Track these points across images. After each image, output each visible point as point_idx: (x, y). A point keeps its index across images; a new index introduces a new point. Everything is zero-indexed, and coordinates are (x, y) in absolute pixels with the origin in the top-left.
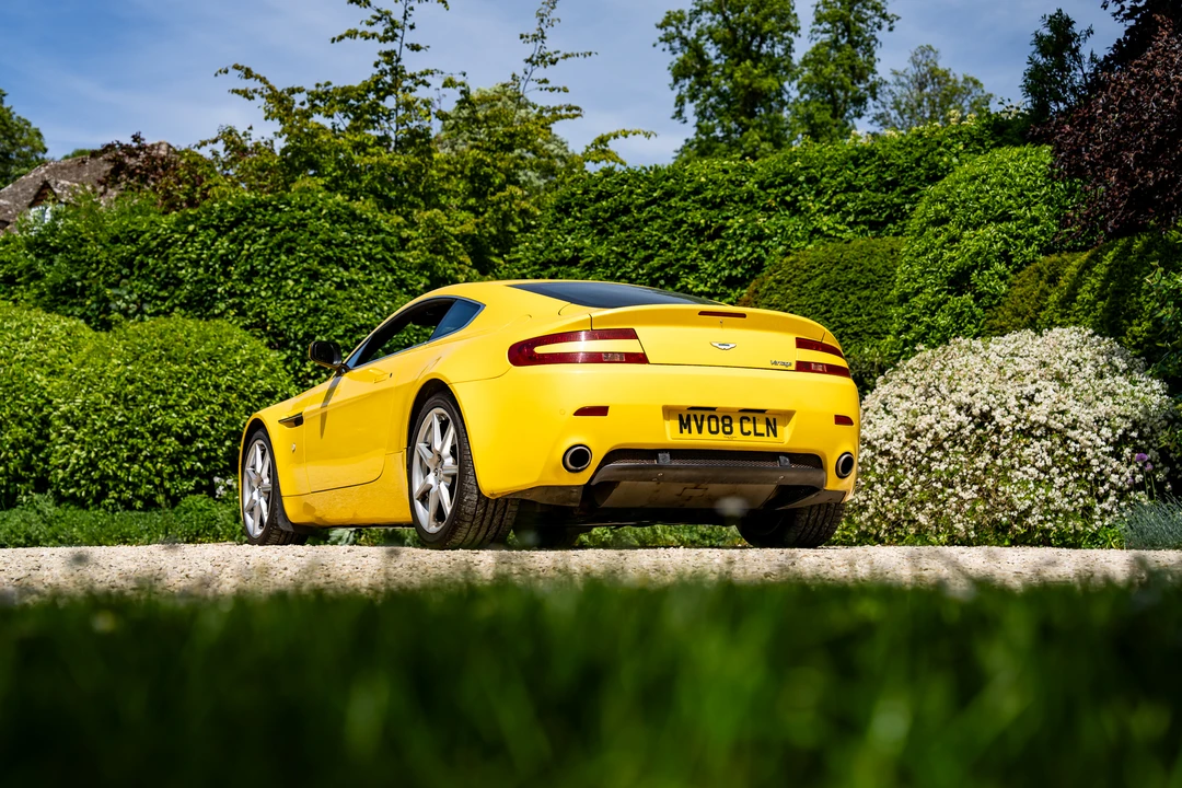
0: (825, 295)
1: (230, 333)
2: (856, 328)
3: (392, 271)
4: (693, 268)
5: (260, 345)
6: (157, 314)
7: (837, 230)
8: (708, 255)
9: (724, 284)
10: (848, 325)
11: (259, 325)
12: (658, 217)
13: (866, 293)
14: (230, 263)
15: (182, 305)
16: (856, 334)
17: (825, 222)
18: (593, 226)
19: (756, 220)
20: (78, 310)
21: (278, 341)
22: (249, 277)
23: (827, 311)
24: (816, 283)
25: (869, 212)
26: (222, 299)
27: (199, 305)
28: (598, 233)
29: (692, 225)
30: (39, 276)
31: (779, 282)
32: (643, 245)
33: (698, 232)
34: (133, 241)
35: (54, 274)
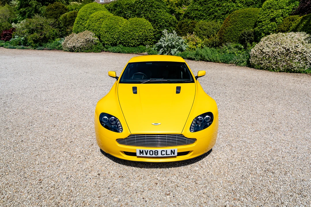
0: (242, 18)
1: (143, 20)
2: (248, 25)
3: (166, 9)
4: (217, 12)
5: (148, 21)
6: (132, 16)
7: (242, 6)
8: (219, 10)
9: (222, 14)
10: (246, 24)
11: (147, 18)
12: (211, 3)
13: (249, 18)
14: (143, 8)
15: (136, 15)
16: (248, 26)
17: (239, 5)
18: (200, 4)
19: (228, 4)
20: (122, 15)
21: (150, 21)
22: (146, 10)
23: (243, 21)
24: (241, 16)
25: (248, 3)
26: (142, 14)
27: (139, 15)
28: (201, 5)
29: (217, 4)
30: (116, 10)
31: (234, 16)
32: (209, 7)
33: (218, 5)
34: (129, 5)
35: (118, 9)
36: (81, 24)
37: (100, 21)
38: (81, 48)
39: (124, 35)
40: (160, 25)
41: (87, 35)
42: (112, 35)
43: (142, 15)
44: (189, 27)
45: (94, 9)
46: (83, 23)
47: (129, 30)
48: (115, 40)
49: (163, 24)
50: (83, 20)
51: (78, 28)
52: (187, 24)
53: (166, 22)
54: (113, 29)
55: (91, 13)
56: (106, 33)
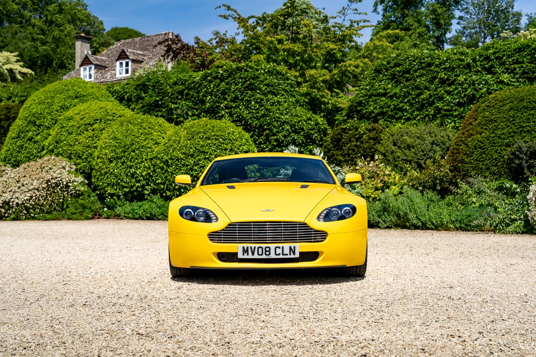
0: (511, 113)
1: (226, 125)
2: (529, 128)
3: (294, 96)
4: (441, 98)
5: (240, 129)
6: (193, 115)
7: (512, 82)
8: (449, 93)
9: (456, 105)
10: (524, 127)
11: (239, 120)
12: (424, 75)
13: (532, 112)
14: (225, 94)
15: (205, 112)
16: (528, 131)
17: (505, 77)
18: (392, 79)
19: (471, 76)
20: (160, 114)
21: (247, 128)
22: (235, 99)
23: (514, 120)
24: (507, 107)
25: (528, 73)
26: (223, 109)
27: (213, 113)
28: (395, 82)
29: (440, 78)
30: (142, 98)
31: (488, 106)
32: (417, 88)
33: (443, 82)
34: (183, 84)
35: (149, 98)
36: (30, 139)
37: (93, 130)
38: (30, 208)
39: (168, 166)
40: (276, 140)
41: (51, 169)
42: (131, 168)
43: (223, 112)
44: (362, 143)
45: (76, 97)
46: (37, 135)
47: (183, 154)
48: (139, 181)
49: (285, 136)
50: (39, 126)
51: (19, 152)
52: (356, 135)
53: (295, 132)
54: (133, 151)
55: (64, 108)
56: (111, 162)
